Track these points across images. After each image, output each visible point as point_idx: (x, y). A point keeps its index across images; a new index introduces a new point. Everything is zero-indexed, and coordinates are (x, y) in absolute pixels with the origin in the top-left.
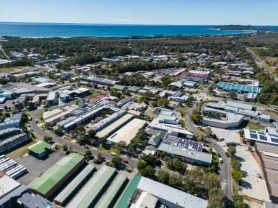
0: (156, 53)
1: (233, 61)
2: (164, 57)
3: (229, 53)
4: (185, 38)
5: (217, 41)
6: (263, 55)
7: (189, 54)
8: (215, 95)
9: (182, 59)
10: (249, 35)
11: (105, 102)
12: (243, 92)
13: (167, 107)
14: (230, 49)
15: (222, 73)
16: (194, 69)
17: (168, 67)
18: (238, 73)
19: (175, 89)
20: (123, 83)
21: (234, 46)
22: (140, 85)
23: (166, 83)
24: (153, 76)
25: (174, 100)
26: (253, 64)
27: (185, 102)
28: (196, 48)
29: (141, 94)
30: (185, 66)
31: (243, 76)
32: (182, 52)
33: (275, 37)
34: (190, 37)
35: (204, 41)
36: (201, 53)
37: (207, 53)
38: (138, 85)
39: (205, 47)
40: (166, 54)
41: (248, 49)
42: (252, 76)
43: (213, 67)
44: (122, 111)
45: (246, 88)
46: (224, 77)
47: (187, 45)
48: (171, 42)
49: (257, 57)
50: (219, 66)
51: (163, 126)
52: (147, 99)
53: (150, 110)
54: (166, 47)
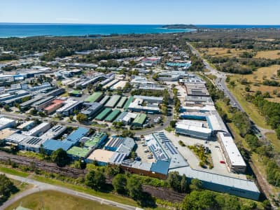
0: (118, 47)
1: (177, 51)
2: (126, 50)
3: (174, 46)
4: (139, 36)
5: (165, 38)
6: (198, 47)
7: (144, 47)
8: (165, 69)
9: (140, 51)
10: (190, 33)
12: (182, 67)
13: (137, 75)
14: (175, 43)
15: (170, 58)
16: (150, 57)
17: (131, 56)
18: (179, 58)
19: (140, 67)
20: (103, 65)
21: (177, 41)
22: (117, 66)
23: (133, 64)
24: (123, 61)
25: (141, 73)
26: (190, 52)
27: (148, 73)
28: (150, 43)
29: (119, 71)
30: (143, 56)
31: (183, 59)
32: (139, 46)
33: (210, 34)
34: (143, 35)
35: (155, 38)
36: (153, 47)
37: (158, 47)
38: (115, 66)
39: (156, 42)
40: (127, 48)
41: (188, 43)
42: (187, 59)
43: (163, 55)
44: (111, 78)
45: (183, 65)
46: (170, 60)
47: (141, 41)
49: (194, 48)
50: (167, 55)
51: (138, 82)
52: (124, 72)
53: (127, 77)
54: (125, 43)
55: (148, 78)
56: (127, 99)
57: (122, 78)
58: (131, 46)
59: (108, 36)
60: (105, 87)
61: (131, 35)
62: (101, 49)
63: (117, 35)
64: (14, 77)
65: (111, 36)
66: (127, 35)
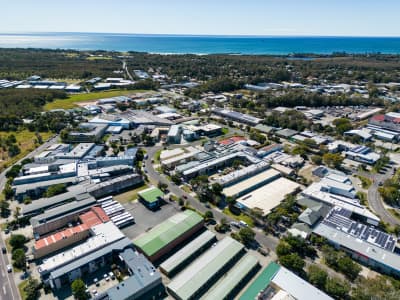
0: (332, 80)
2: (345, 87)
7: (391, 85)
9: (376, 93)
11: (240, 147)
13: (338, 167)
17: (348, 103)
19: (358, 140)
23: (342, 129)
24: (322, 115)
25: (353, 158)
27: (373, 164)
29: (297, 142)
30: (380, 105)
32: (377, 80)
40: (348, 83)
44: (263, 164)
47: (389, 70)
48: (361, 64)
51: (327, 197)
52: (306, 150)
53: (308, 168)
54: (350, 72)
55: (365, 185)
56: (258, 267)
57: (288, 171)
58: (361, 78)
59: (326, 56)
60: (228, 192)
61: (372, 56)
62: (296, 81)
63: (344, 55)
64: (110, 125)
65: (331, 56)
66: (364, 56)
